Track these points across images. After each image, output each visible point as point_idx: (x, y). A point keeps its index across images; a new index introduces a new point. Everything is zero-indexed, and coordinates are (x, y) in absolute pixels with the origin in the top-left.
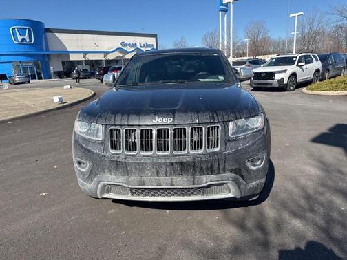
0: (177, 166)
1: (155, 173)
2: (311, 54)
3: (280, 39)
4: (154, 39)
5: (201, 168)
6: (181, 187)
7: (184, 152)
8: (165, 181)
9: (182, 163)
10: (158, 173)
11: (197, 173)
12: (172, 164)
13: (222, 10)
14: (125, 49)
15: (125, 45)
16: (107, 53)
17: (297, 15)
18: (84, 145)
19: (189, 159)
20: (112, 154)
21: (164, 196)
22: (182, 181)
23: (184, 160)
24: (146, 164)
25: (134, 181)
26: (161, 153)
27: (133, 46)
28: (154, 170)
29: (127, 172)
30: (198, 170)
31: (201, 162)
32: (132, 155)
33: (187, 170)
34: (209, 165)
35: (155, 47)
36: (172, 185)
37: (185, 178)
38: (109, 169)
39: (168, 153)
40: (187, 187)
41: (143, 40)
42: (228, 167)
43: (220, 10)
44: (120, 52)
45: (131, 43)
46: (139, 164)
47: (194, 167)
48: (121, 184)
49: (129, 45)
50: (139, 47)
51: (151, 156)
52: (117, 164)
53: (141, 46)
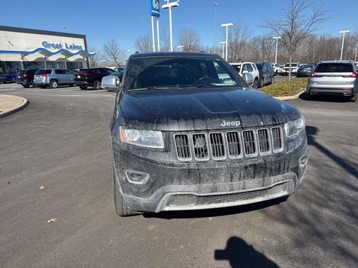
0: (251, 169)
1: (229, 178)
2: (251, 63)
3: (207, 47)
4: (83, 40)
5: (271, 170)
6: (252, 190)
7: (255, 155)
8: (237, 185)
9: (255, 166)
10: (232, 178)
11: (267, 175)
12: (246, 167)
13: (154, 15)
14: (49, 49)
15: (49, 45)
16: (25, 54)
17: (227, 25)
18: (141, 155)
19: (261, 161)
20: (181, 162)
21: (235, 201)
22: (252, 184)
23: (257, 163)
24: (221, 169)
25: (205, 188)
26: (233, 157)
27: (57, 46)
28: (228, 176)
29: (199, 180)
30: (268, 171)
31: (271, 163)
32: (204, 162)
33: (259, 172)
34: (277, 166)
35: (84, 49)
36: (244, 189)
37: (256, 180)
38: (179, 178)
39: (241, 156)
40: (257, 189)
41: (70, 41)
42: (291, 167)
43: (152, 15)
44: (42, 53)
45: (55, 44)
46: (213, 170)
47: (266, 168)
48: (192, 193)
49: (53, 45)
50: (64, 48)
51: (224, 161)
52: (189, 172)
53: (67, 47)
